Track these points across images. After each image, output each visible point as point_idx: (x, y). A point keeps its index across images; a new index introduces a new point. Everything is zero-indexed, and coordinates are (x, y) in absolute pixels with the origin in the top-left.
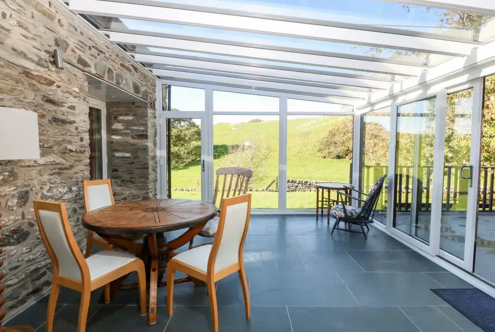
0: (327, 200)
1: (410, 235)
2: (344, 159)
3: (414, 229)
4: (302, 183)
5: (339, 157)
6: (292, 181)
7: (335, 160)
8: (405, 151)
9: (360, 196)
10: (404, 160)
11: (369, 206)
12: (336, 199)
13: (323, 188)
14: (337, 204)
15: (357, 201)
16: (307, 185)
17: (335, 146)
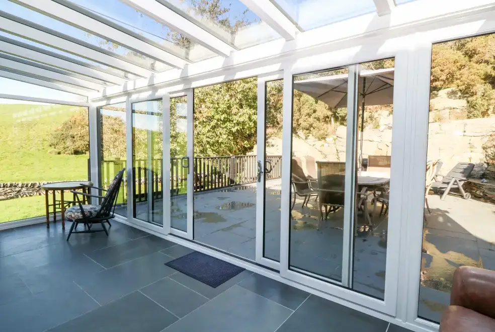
0: (60, 202)
1: (148, 222)
2: (84, 155)
3: (151, 215)
4: (27, 186)
5: (76, 152)
6: (11, 185)
7: (74, 155)
8: (144, 146)
9: (100, 193)
10: (144, 154)
11: (109, 202)
12: (72, 200)
13: (54, 189)
14: (74, 204)
15: (98, 199)
16: (34, 188)
17: (72, 141)
